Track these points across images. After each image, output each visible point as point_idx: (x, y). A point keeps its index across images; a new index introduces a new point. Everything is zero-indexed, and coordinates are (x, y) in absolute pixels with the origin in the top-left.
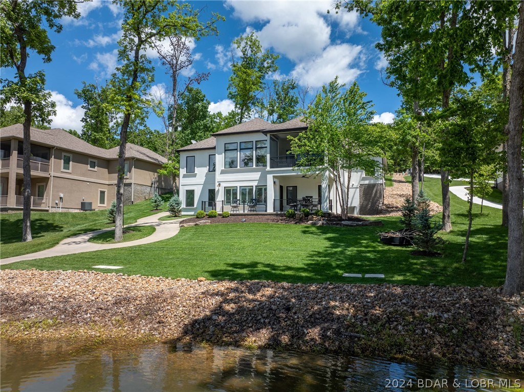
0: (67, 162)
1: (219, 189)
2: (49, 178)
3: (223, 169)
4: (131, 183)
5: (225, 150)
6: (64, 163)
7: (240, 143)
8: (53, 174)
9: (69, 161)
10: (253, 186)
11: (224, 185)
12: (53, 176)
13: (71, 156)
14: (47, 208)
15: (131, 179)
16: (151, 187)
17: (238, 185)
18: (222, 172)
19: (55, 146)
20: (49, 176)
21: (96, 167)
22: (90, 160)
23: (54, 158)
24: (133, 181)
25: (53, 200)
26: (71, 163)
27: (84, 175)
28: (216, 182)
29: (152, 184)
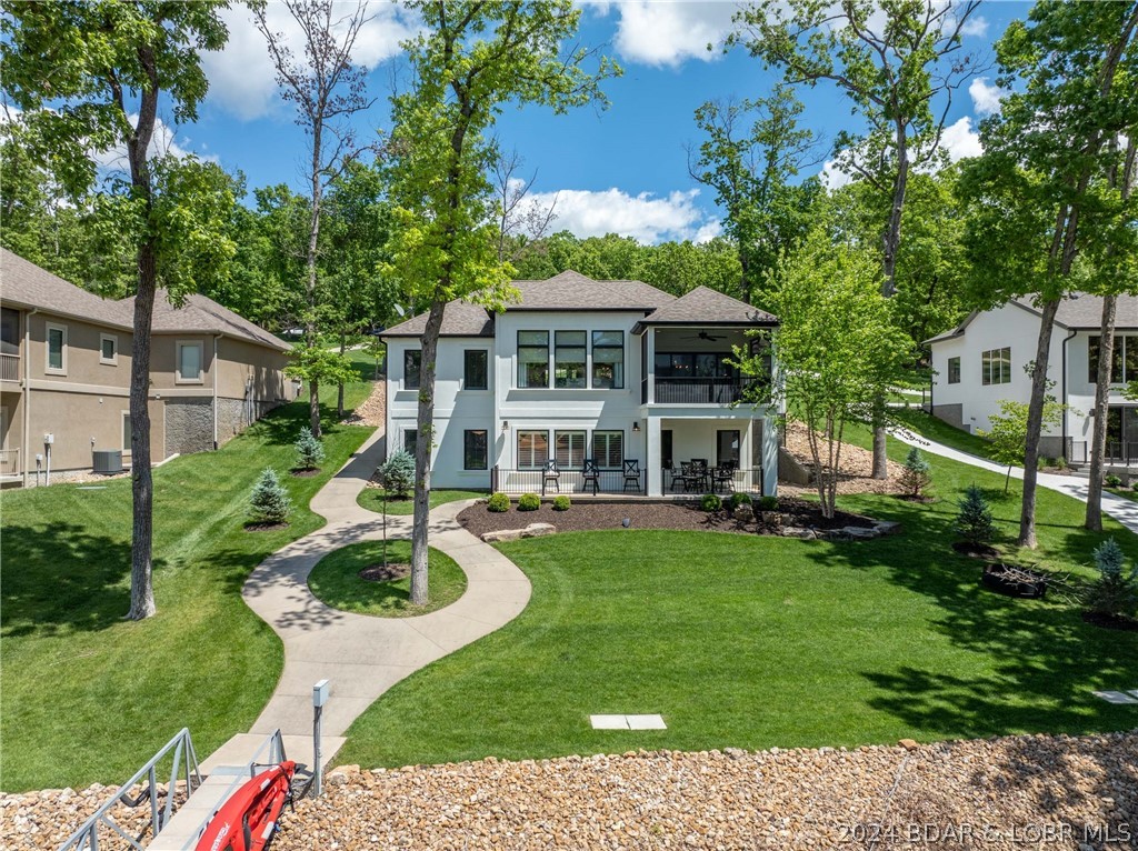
0: (56, 347)
1: (503, 435)
2: (20, 394)
3: (515, 388)
4: (212, 398)
5: (519, 347)
6: (51, 351)
7: (556, 332)
8: (30, 382)
9: (61, 345)
10: (586, 431)
11: (516, 425)
12: (31, 389)
13: (63, 328)
14: (19, 478)
15: (212, 386)
16: (245, 400)
17: (552, 426)
18: (512, 397)
19: (33, 308)
20: (18, 389)
21: (115, 355)
22: (104, 336)
23: (31, 339)
24: (216, 392)
25: (32, 453)
26: (65, 348)
27: (91, 379)
28: (497, 417)
29: (247, 393)
